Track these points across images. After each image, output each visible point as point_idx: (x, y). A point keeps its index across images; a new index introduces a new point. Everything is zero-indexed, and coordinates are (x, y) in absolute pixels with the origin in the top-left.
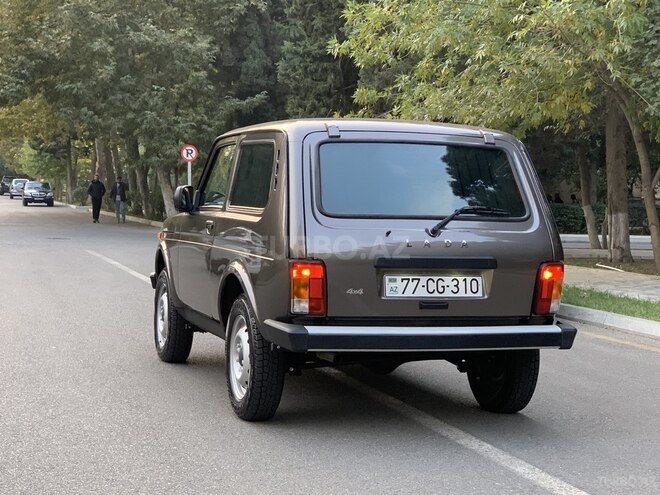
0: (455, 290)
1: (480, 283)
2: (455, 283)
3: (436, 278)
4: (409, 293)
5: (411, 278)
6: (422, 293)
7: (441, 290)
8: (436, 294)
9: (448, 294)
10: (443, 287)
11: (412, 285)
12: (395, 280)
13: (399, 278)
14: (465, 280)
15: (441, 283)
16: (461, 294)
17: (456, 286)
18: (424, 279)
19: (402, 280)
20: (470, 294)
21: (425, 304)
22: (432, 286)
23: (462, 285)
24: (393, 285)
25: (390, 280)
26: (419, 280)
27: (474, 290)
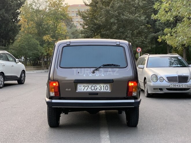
0: (100, 89)
1: (109, 87)
2: (100, 87)
3: (94, 86)
4: (85, 90)
5: (86, 86)
6: (89, 90)
7: (96, 89)
8: (94, 90)
9: (98, 90)
10: (96, 88)
11: (86, 88)
12: (81, 86)
13: (82, 86)
14: (104, 86)
15: (95, 87)
16: (102, 90)
17: (101, 88)
19: (83, 86)
20: (105, 90)
21: (90, 93)
22: (93, 88)
23: (102, 88)
24: (80, 88)
25: (79, 86)
26: (89, 86)
27: (107, 89)
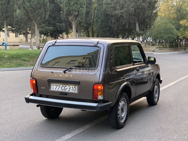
0: (69, 90)
1: (77, 88)
2: (69, 88)
3: (64, 86)
4: (57, 90)
5: (58, 85)
6: (60, 90)
7: (65, 89)
8: (64, 91)
9: (67, 91)
10: (66, 89)
11: (58, 87)
12: (54, 86)
13: (55, 85)
14: (72, 87)
15: (65, 87)
16: (71, 91)
17: (70, 89)
18: (61, 86)
19: (56, 85)
20: (73, 91)
21: (61, 93)
22: (63, 88)
23: (71, 88)
24: (53, 87)
25: (53, 86)
26: (60, 86)
27: (75, 90)
